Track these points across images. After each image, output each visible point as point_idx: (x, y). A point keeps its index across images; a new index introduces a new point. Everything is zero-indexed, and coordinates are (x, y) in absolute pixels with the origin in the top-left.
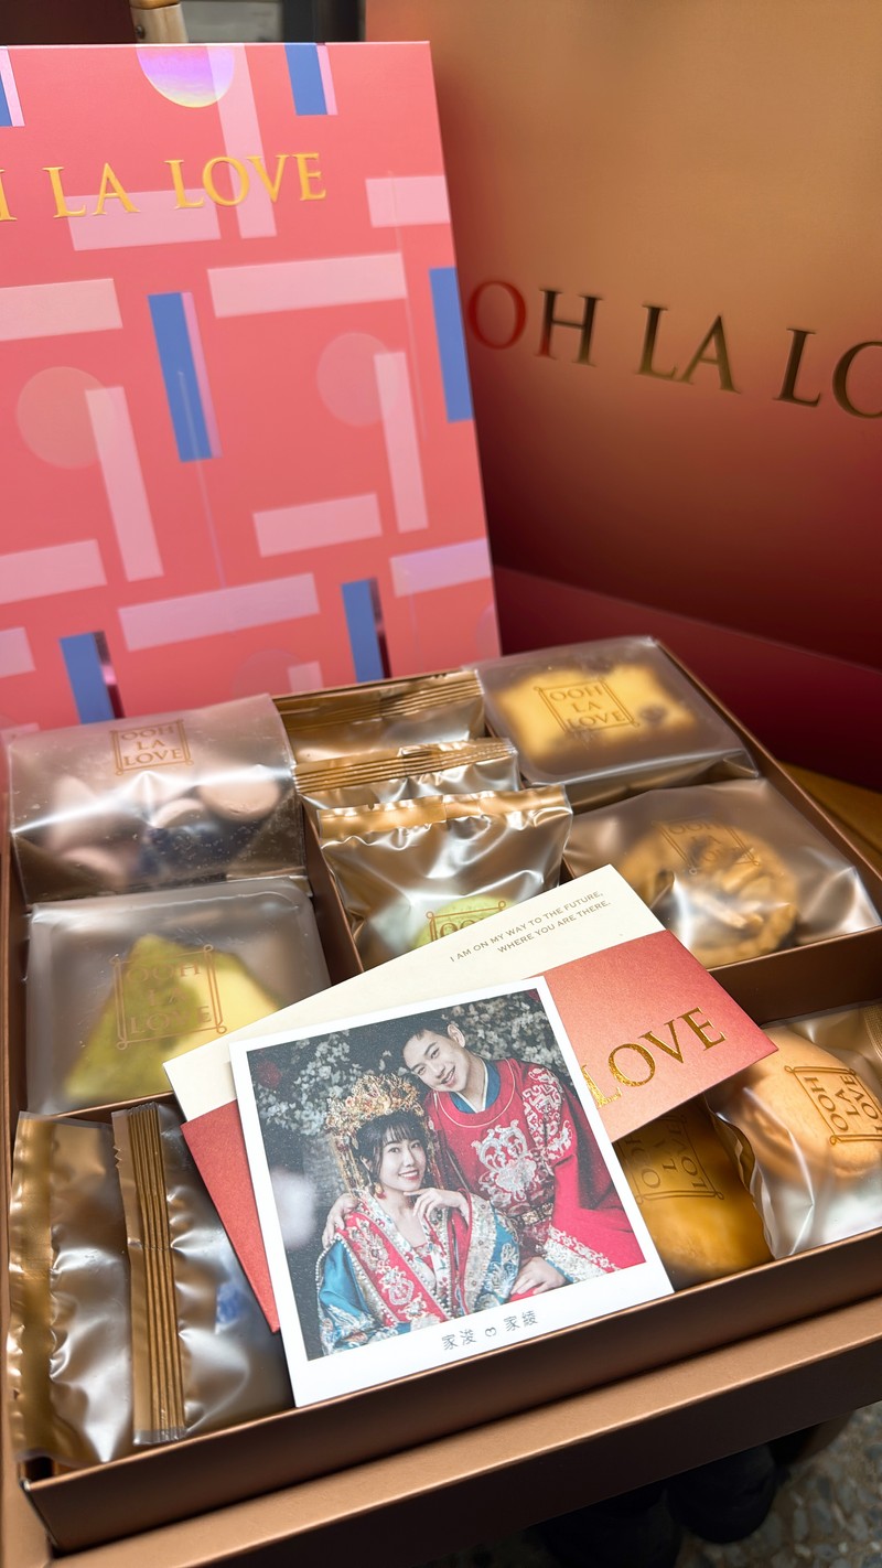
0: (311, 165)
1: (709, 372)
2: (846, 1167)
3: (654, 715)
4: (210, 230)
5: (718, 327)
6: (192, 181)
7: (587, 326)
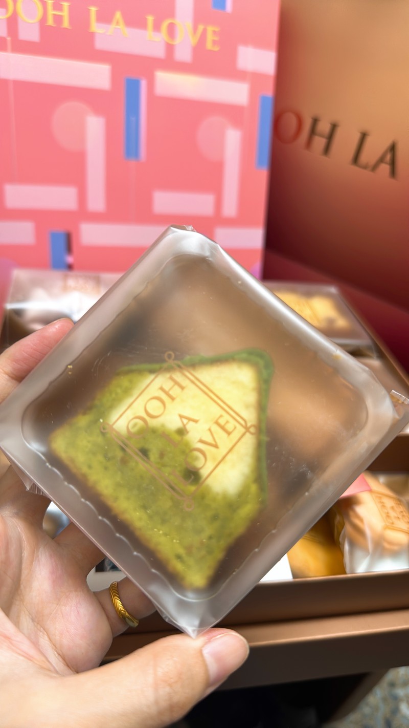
0: (214, 32)
1: (385, 168)
2: (390, 543)
3: (331, 321)
4: (160, 53)
5: (393, 148)
6: (157, 27)
7: (330, 137)
